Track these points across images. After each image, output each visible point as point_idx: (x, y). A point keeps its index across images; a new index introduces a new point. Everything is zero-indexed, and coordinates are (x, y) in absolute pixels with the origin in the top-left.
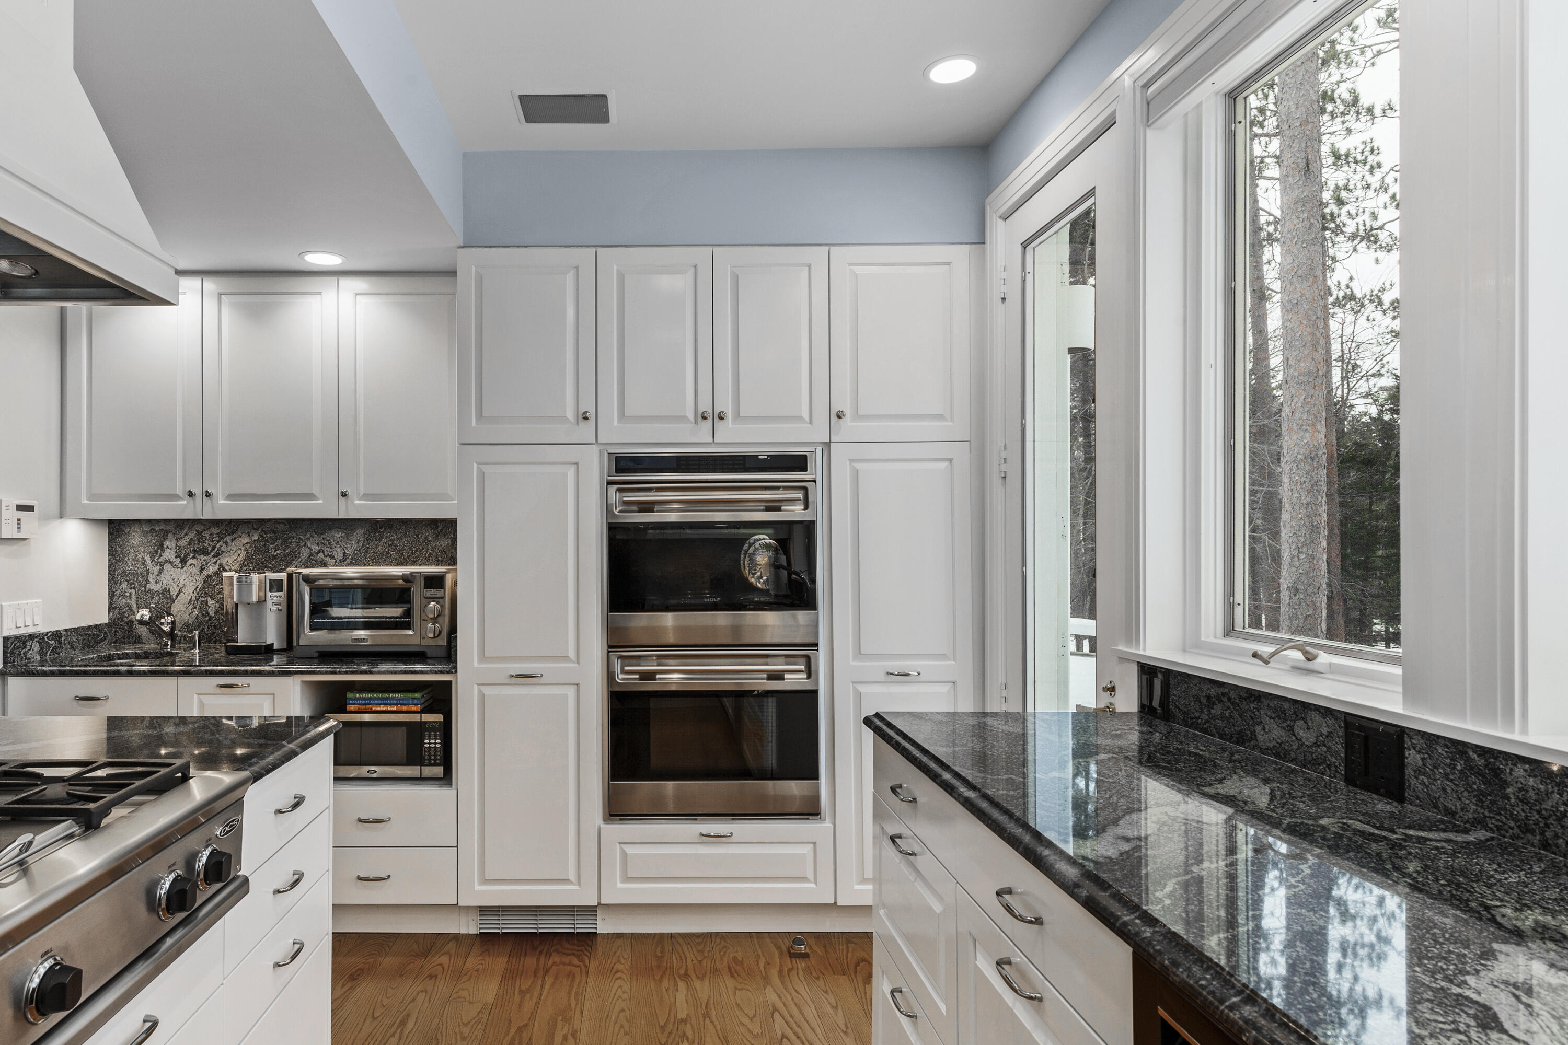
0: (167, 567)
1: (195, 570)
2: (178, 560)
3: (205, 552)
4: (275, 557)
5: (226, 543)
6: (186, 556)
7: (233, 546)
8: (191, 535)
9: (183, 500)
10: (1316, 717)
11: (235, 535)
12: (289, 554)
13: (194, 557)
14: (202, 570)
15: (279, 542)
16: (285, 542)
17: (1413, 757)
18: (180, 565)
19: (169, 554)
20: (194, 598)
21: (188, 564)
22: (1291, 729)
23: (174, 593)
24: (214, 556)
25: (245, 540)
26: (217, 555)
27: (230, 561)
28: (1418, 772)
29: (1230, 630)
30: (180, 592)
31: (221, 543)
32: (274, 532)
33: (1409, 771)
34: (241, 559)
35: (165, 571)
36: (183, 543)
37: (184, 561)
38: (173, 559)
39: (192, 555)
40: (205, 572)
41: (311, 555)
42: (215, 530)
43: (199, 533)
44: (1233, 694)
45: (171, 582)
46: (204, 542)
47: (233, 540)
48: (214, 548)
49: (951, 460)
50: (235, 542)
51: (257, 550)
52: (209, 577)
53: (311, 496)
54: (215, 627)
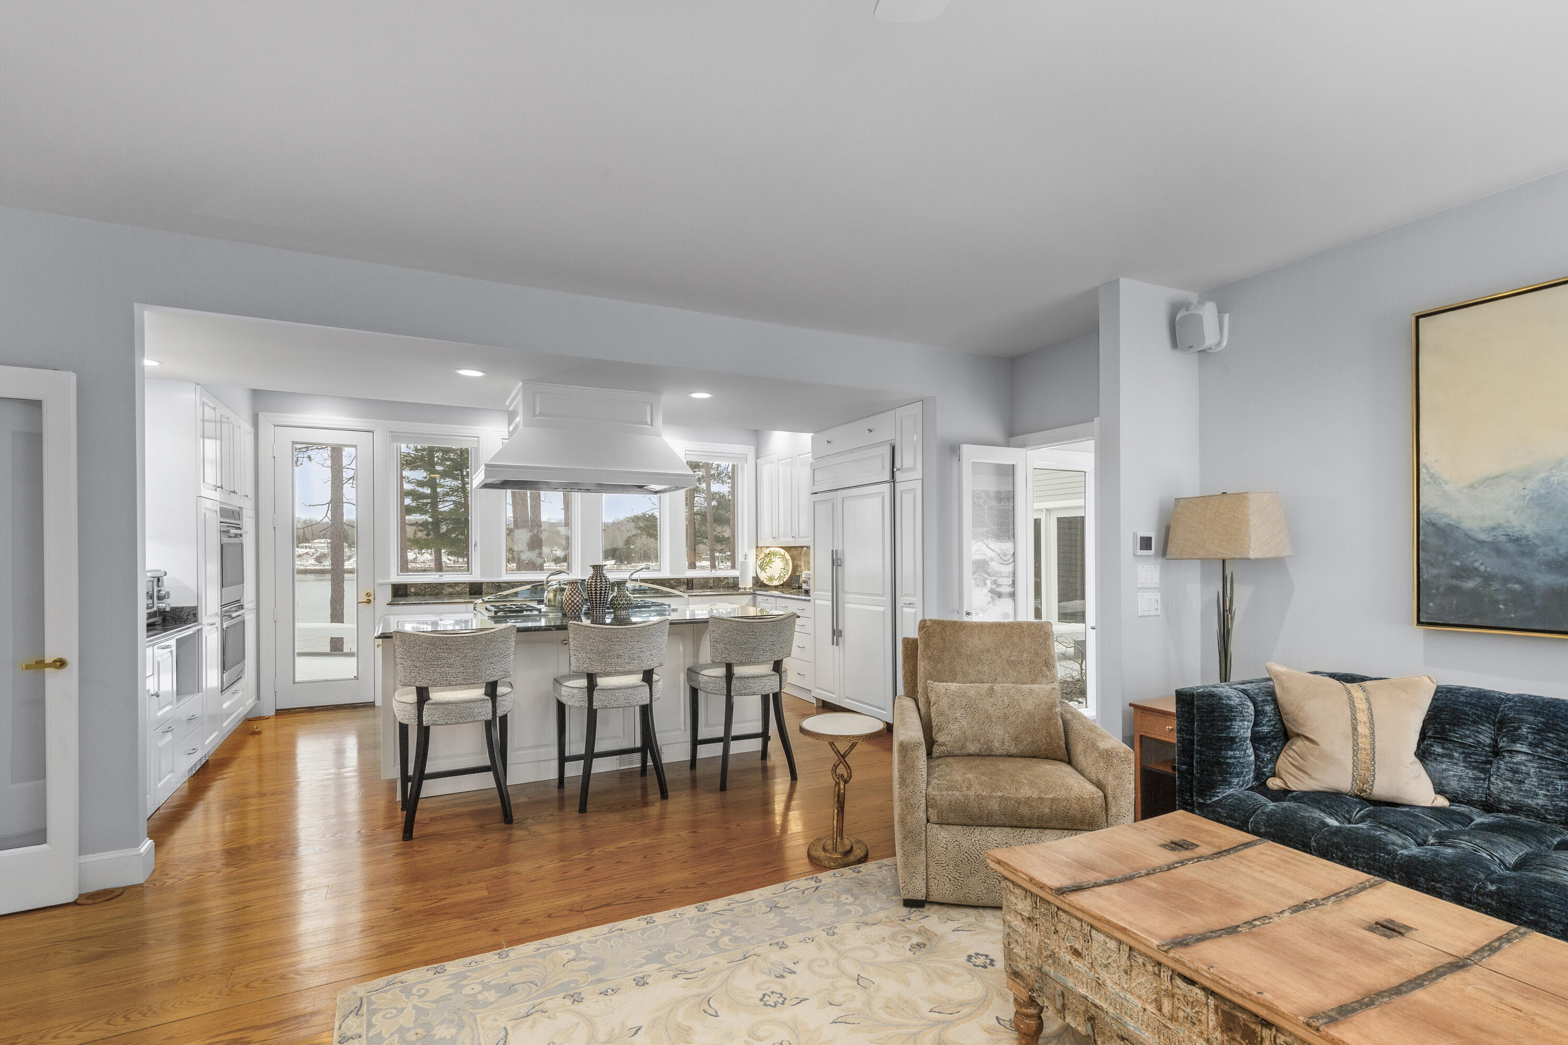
17: (484, 587)
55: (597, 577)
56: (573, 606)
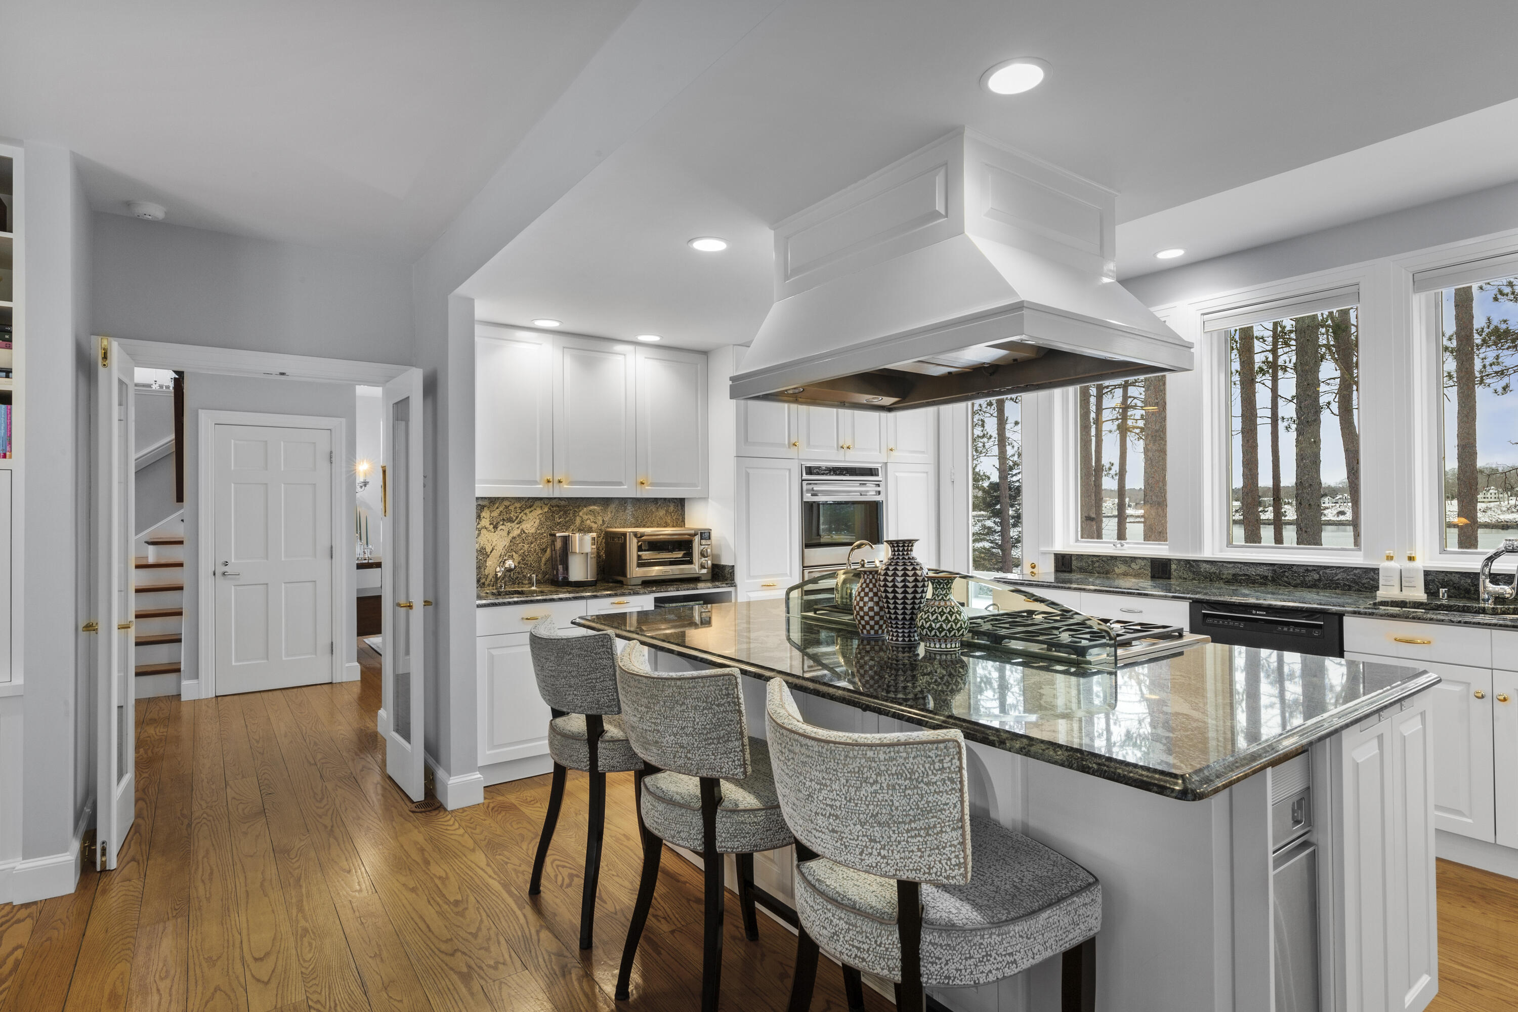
0: (484, 531)
1: (505, 533)
2: (492, 526)
3: (511, 520)
4: (559, 523)
5: (526, 514)
6: (497, 524)
7: (530, 516)
8: (501, 509)
9: (539, 484)
10: (1140, 561)
11: (532, 509)
12: (568, 521)
13: (503, 524)
14: (509, 533)
15: (562, 513)
16: (565, 512)
17: (1173, 567)
18: (493, 530)
19: (485, 522)
20: (503, 554)
21: (499, 529)
22: (1130, 566)
23: (488, 550)
24: (518, 524)
25: (539, 511)
26: (520, 522)
27: (529, 526)
28: (1175, 570)
29: (1077, 540)
30: (493, 549)
31: (522, 514)
32: (558, 507)
33: (1172, 570)
34: (536, 525)
35: (482, 535)
36: (495, 514)
37: (495, 527)
38: (487, 525)
39: (501, 523)
40: (511, 535)
41: (583, 522)
42: (518, 505)
43: (507, 507)
44: (1104, 559)
45: (486, 543)
46: (510, 513)
47: (531, 512)
48: (517, 517)
49: (927, 473)
50: (532, 513)
51: (547, 519)
52: (514, 538)
53: (620, 484)
54: (518, 573)
55: (897, 564)
56: (872, 618)
